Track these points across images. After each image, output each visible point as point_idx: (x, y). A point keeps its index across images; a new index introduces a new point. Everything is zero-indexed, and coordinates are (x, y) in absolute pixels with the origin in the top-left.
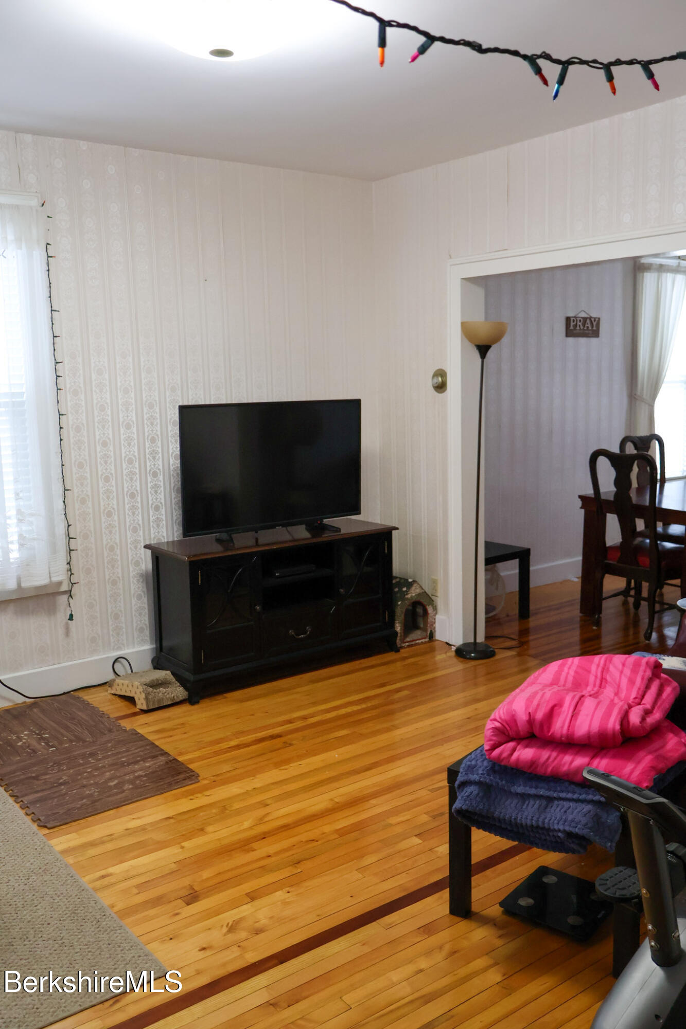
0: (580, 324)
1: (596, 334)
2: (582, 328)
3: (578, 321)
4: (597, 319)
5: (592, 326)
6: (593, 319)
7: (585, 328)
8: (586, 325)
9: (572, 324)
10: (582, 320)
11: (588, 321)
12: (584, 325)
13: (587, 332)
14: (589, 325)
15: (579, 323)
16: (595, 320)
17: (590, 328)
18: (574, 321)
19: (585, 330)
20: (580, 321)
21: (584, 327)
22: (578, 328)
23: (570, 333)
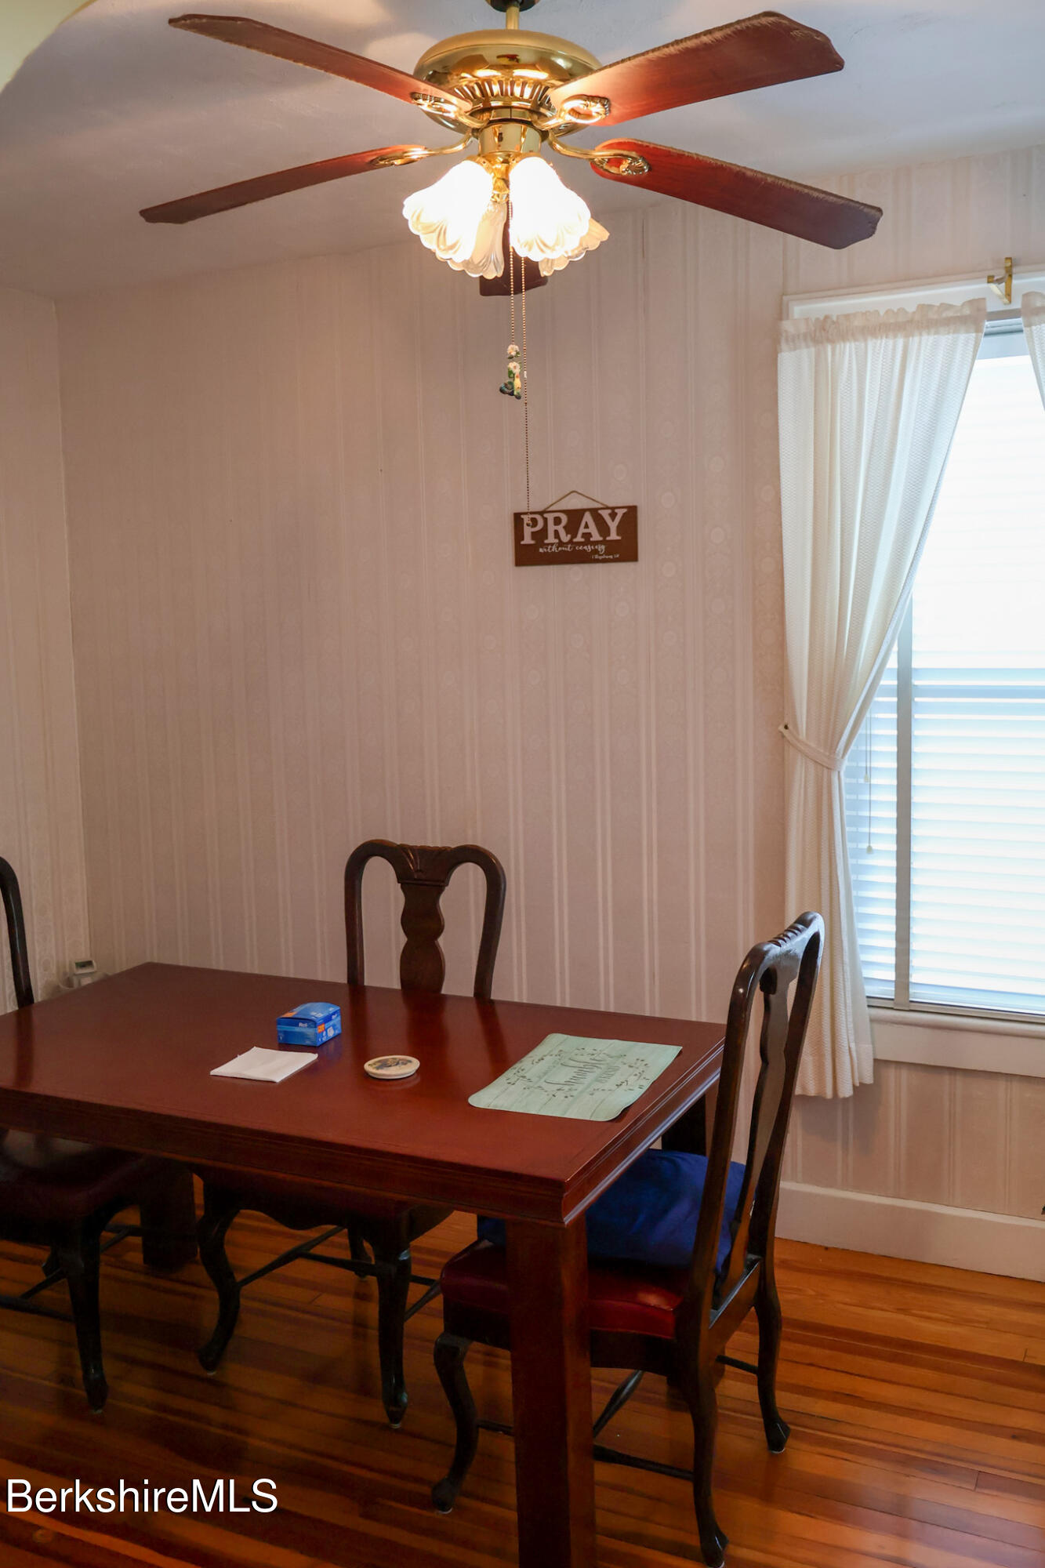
0: (560, 528)
1: (625, 549)
2: (565, 538)
3: (551, 522)
4: (620, 513)
5: (603, 528)
6: (605, 514)
7: (579, 539)
8: (582, 530)
9: (528, 531)
10: (564, 519)
11: (588, 518)
12: (572, 529)
13: (589, 548)
14: (593, 529)
15: (551, 528)
16: (613, 516)
17: (596, 536)
18: (534, 522)
19: (579, 544)
20: (557, 521)
21: (574, 535)
22: (551, 539)
23: (527, 555)
